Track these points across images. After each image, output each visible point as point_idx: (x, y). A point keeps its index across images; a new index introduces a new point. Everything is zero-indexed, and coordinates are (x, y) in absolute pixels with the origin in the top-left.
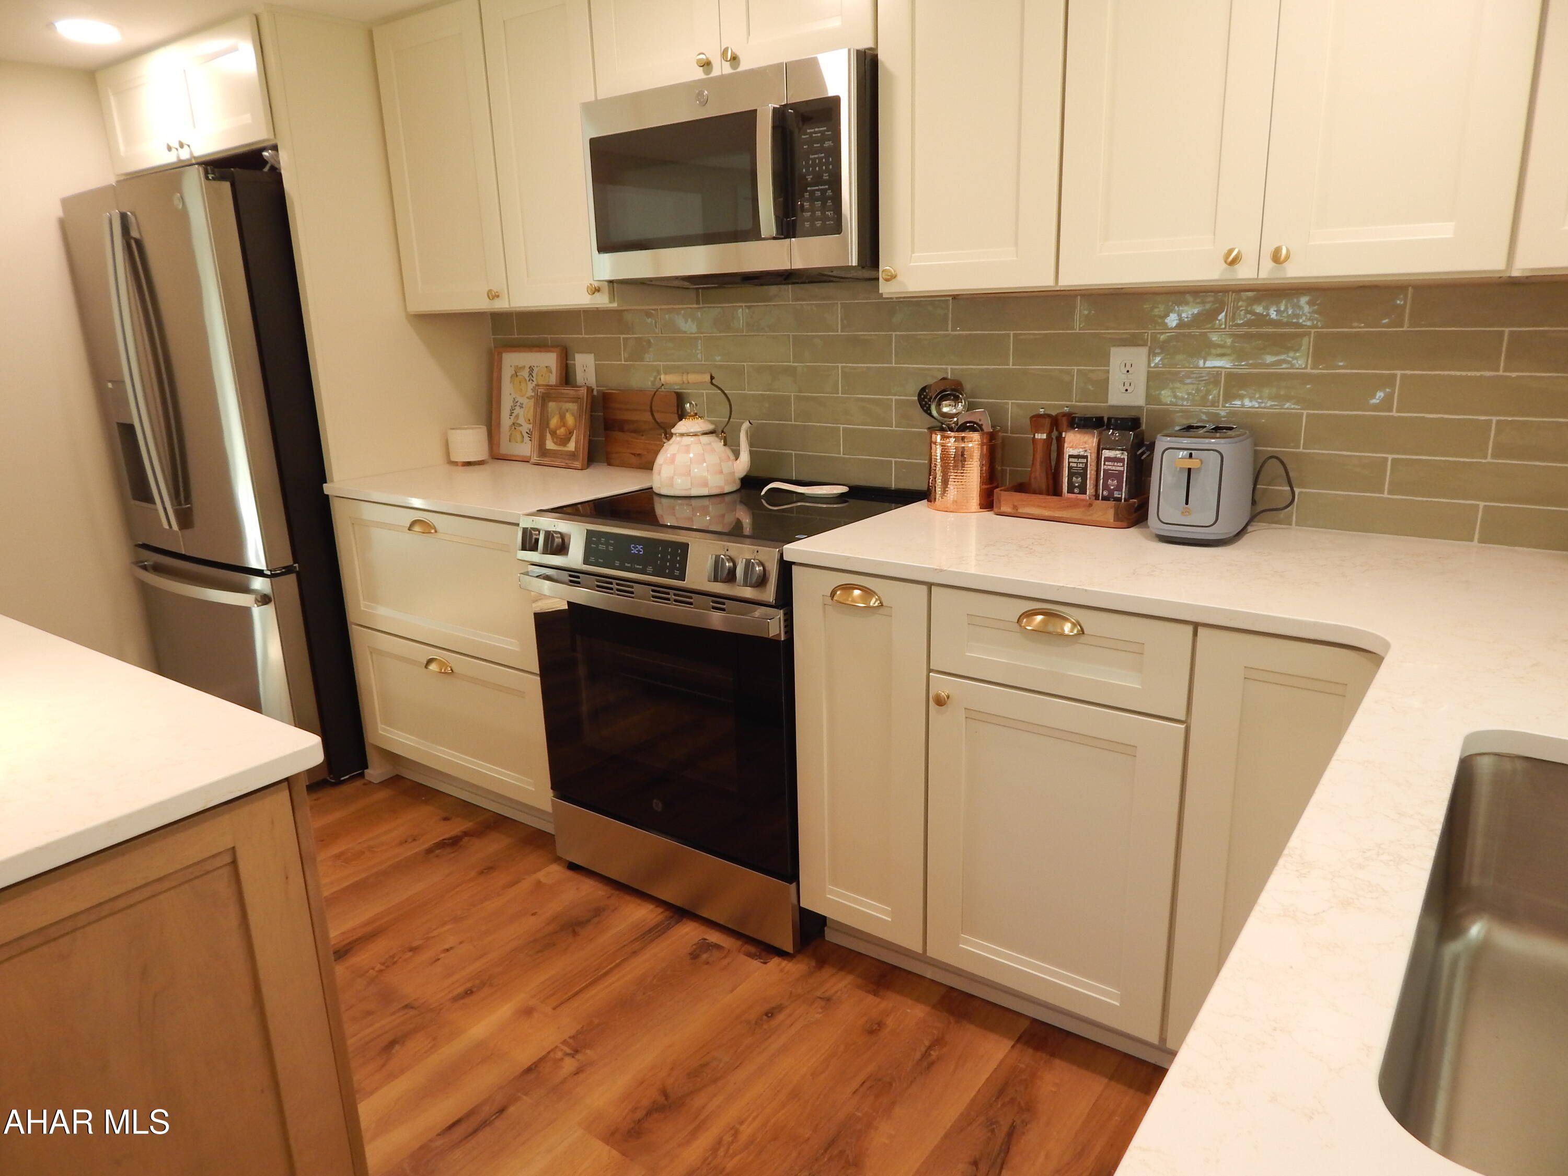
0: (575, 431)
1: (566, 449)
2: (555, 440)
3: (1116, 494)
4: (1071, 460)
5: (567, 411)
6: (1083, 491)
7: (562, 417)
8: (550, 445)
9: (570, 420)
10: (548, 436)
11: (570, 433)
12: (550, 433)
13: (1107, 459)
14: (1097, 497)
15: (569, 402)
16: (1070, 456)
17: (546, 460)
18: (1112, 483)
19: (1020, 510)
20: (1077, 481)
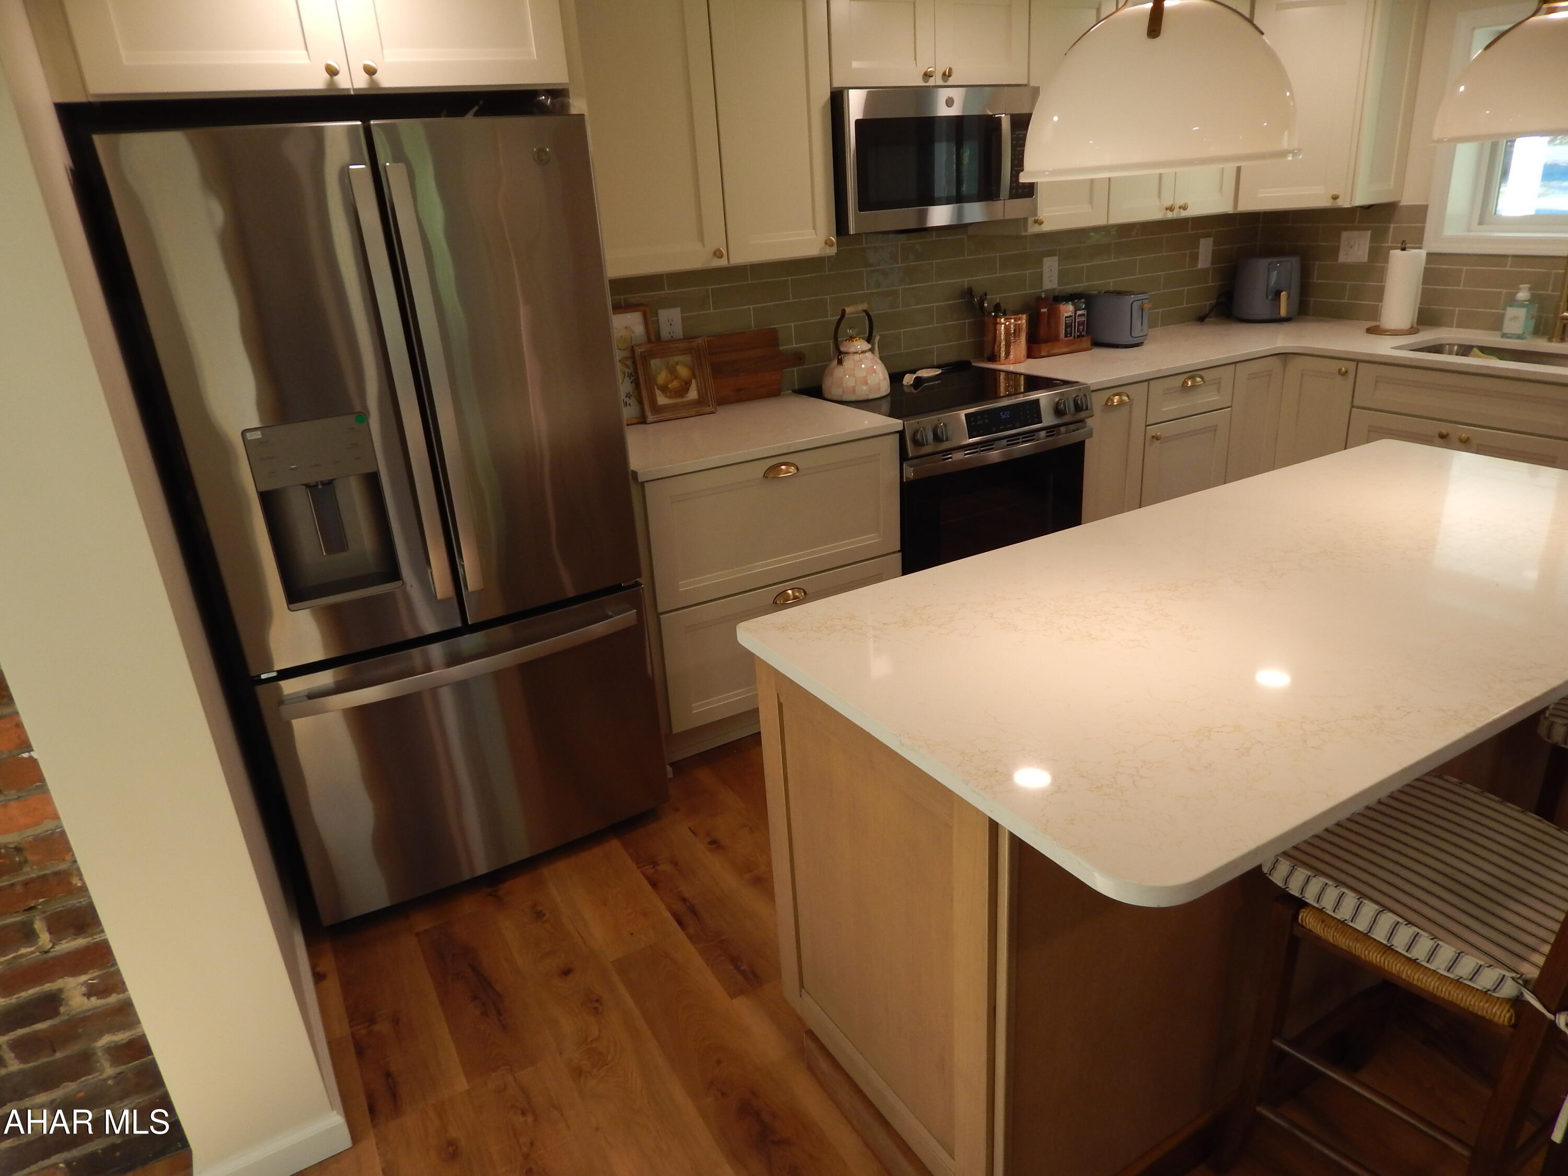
0: (693, 381)
1: (685, 399)
2: (668, 394)
3: (1083, 334)
4: (1067, 319)
5: (677, 363)
6: (1071, 336)
7: (672, 371)
8: (662, 400)
9: (683, 372)
10: (658, 392)
11: (686, 383)
12: (659, 389)
13: (1080, 315)
14: (1074, 337)
15: (679, 355)
16: (1066, 317)
17: (667, 415)
18: (1081, 327)
19: (1051, 352)
20: (1069, 330)
